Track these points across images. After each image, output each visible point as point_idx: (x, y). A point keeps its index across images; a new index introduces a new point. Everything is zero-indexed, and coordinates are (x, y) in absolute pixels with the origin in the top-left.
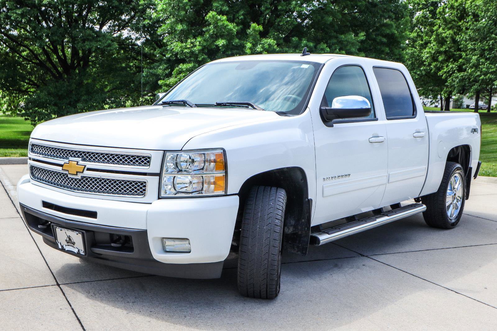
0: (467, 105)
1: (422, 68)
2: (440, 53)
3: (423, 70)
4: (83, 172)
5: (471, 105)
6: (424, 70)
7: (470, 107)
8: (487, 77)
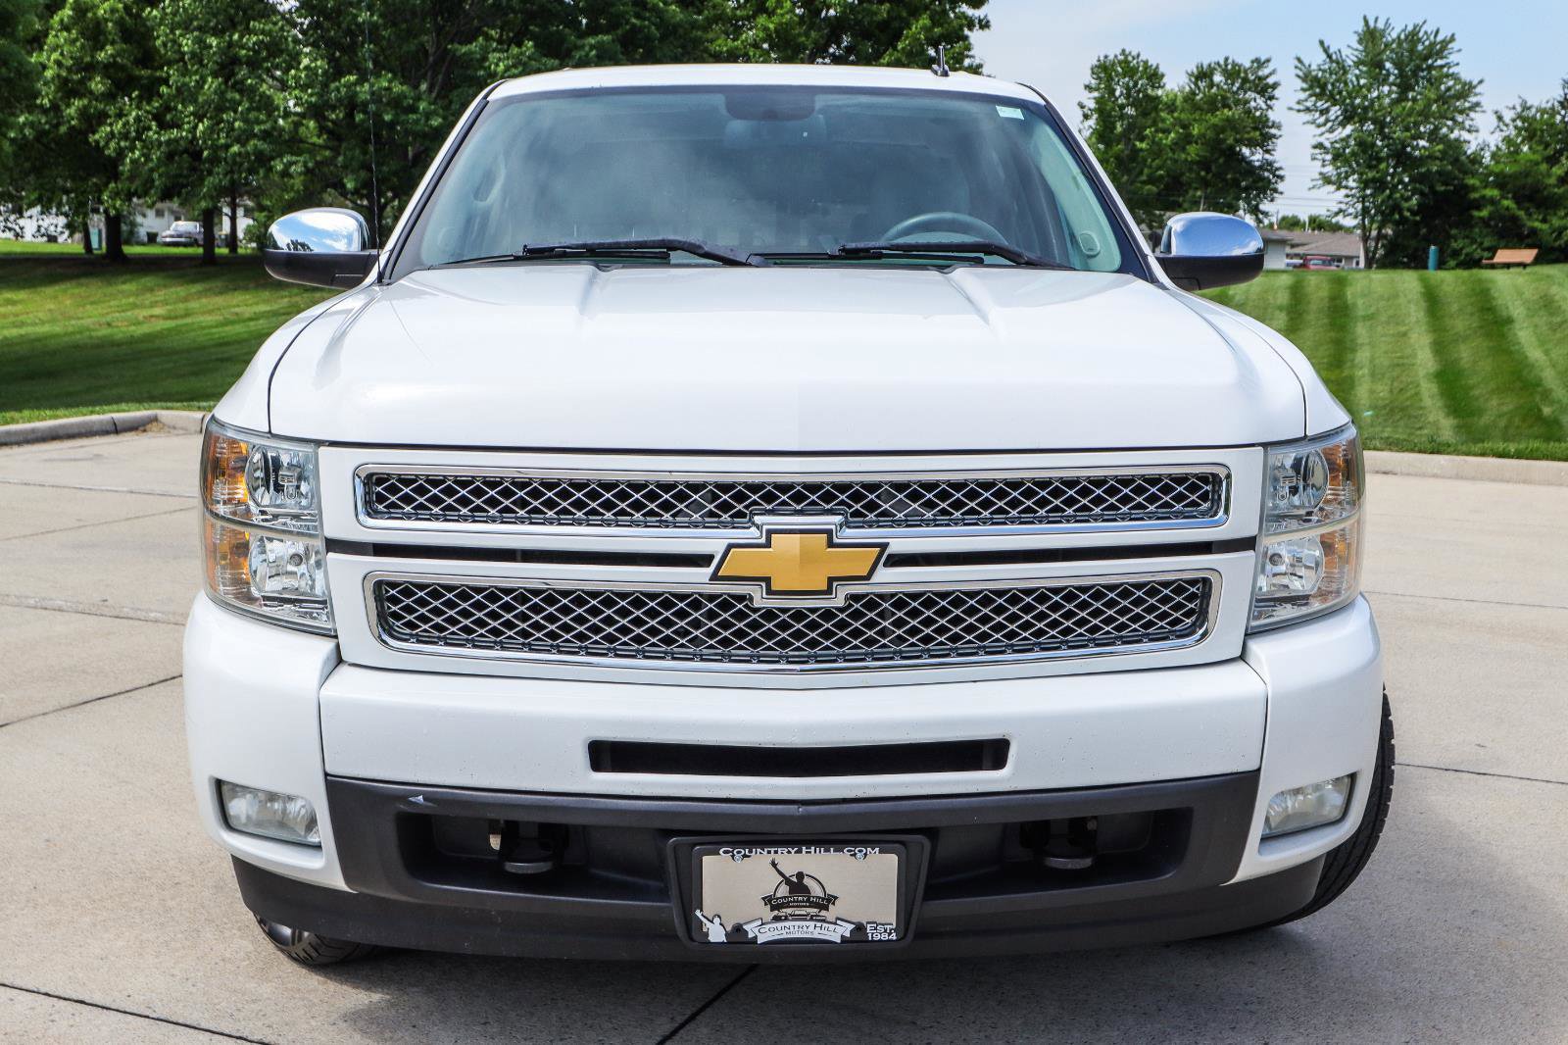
0: (149, 234)
1: (22, 119)
2: (90, 68)
3: (24, 124)
4: (868, 577)
5: (164, 234)
6: (32, 125)
7: (158, 239)
8: (250, 148)
